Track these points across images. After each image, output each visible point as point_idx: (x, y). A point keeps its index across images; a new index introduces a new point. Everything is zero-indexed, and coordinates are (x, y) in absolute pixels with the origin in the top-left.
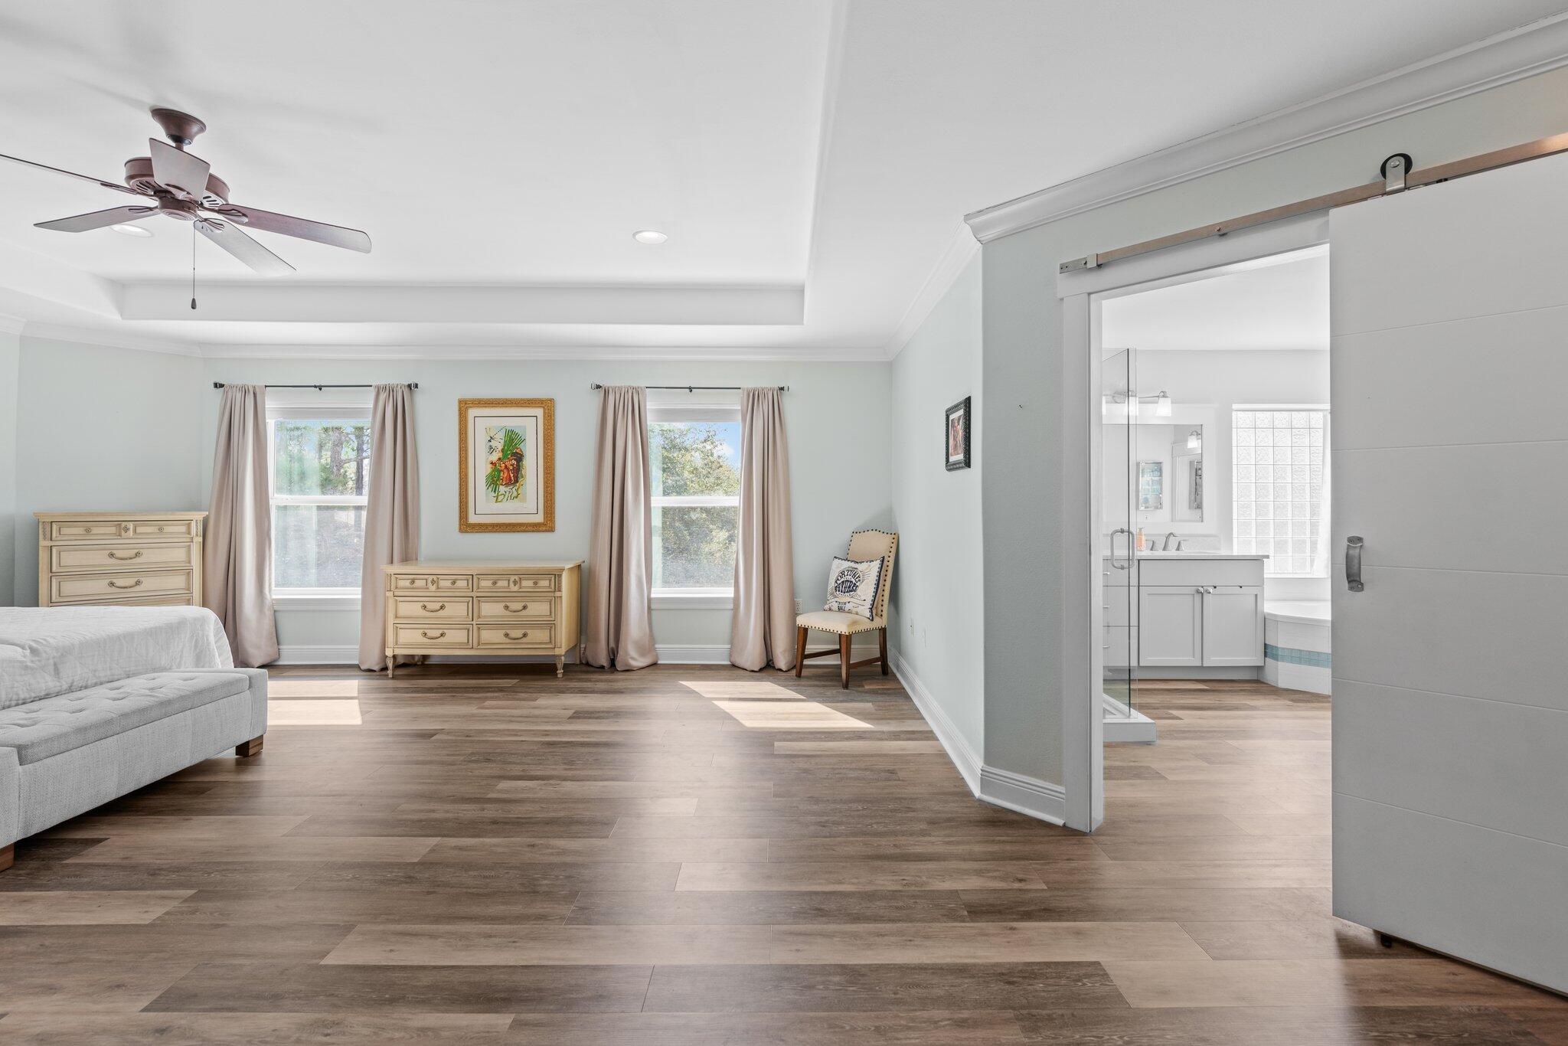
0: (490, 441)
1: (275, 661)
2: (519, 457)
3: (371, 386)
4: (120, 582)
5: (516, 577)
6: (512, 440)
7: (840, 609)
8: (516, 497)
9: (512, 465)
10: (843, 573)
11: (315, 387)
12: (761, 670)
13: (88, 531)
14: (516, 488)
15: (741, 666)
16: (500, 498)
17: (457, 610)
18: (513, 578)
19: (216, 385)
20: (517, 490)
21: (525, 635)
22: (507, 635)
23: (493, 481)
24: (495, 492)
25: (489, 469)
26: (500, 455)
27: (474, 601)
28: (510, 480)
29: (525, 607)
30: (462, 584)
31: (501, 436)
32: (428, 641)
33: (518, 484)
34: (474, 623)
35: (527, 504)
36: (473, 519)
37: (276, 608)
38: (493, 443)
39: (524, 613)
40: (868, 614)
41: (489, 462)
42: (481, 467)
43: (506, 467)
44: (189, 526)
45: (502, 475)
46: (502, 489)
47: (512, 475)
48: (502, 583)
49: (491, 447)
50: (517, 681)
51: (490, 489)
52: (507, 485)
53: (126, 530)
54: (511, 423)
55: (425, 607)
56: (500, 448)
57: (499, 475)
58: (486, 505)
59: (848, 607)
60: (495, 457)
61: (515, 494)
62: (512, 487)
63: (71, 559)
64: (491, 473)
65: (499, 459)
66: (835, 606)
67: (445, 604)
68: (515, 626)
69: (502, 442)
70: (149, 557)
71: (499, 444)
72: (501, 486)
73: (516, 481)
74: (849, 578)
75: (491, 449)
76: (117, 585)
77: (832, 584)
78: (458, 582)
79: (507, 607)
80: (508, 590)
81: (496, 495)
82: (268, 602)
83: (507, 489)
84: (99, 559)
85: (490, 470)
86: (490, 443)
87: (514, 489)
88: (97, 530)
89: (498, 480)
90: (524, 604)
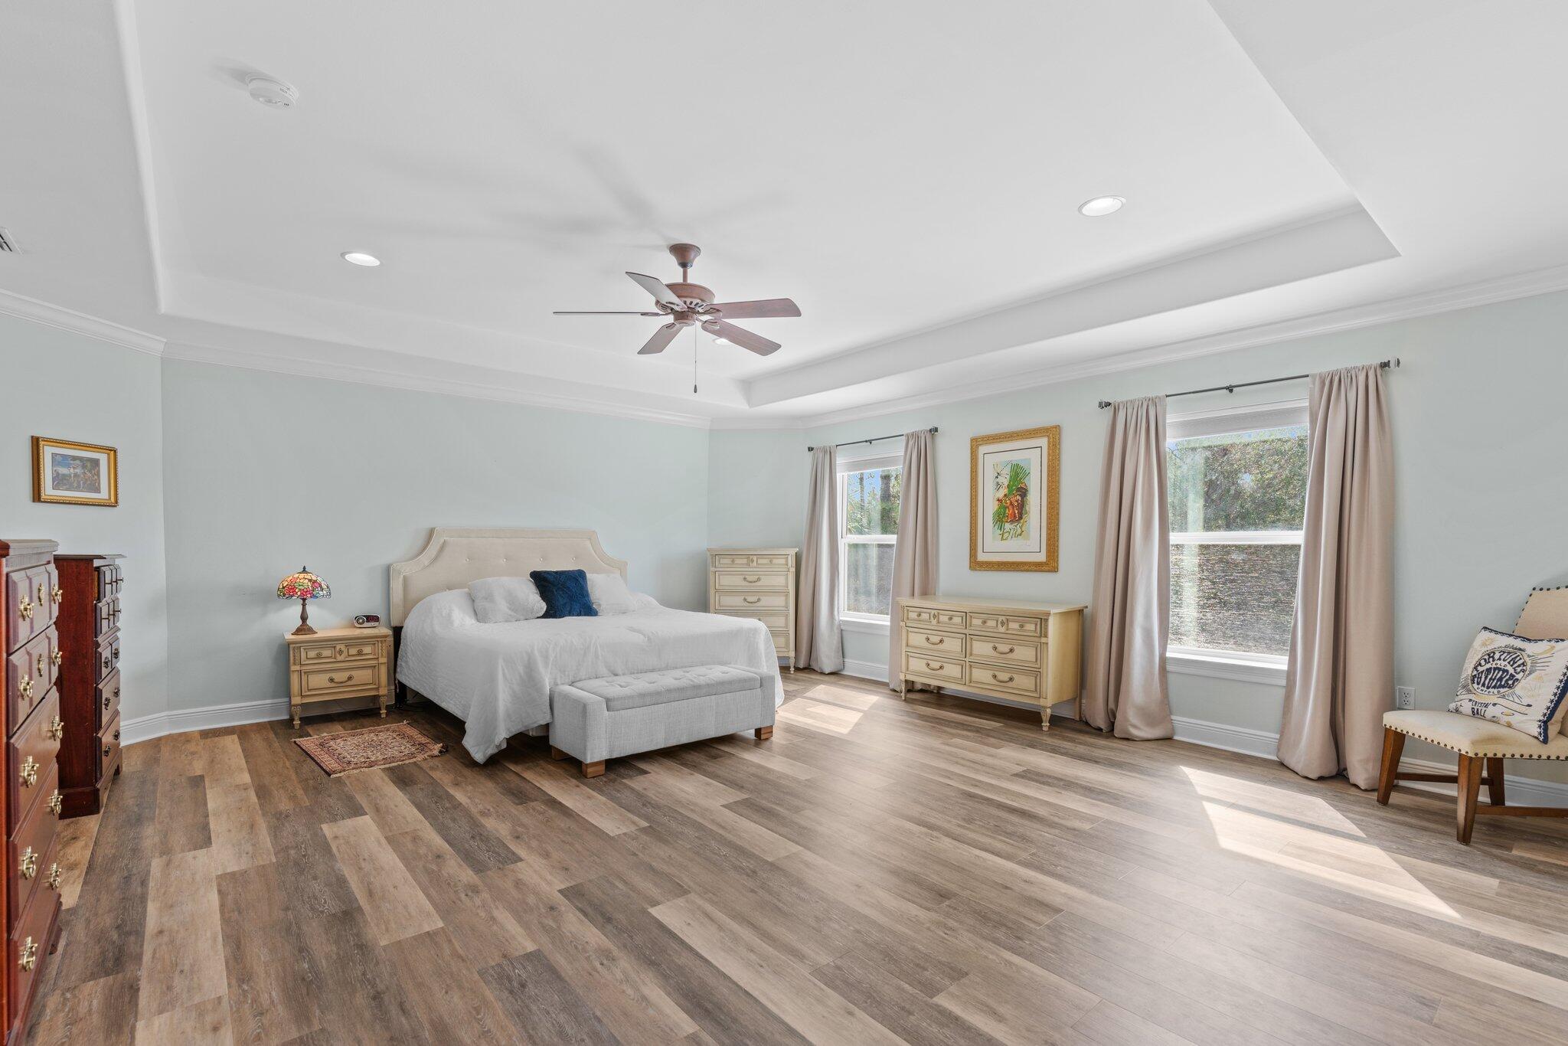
0: (997, 477)
1: (840, 671)
2: (1023, 492)
3: (904, 435)
4: (750, 599)
5: (1003, 618)
6: (1017, 474)
7: (1475, 713)
8: (1020, 535)
9: (1017, 501)
10: (1491, 655)
11: (866, 441)
12: (1321, 779)
13: (733, 561)
15: (1291, 767)
16: (1006, 535)
17: (953, 645)
18: (1001, 618)
19: (809, 448)
21: (1011, 679)
22: (995, 677)
23: (1000, 519)
24: (1001, 529)
26: (1006, 491)
27: (967, 639)
29: (1011, 650)
30: (957, 620)
31: (1006, 473)
32: (930, 671)
33: (1022, 521)
34: (967, 660)
35: (1029, 544)
36: (982, 557)
37: (843, 627)
38: (1001, 480)
39: (1010, 656)
40: (1535, 730)
41: (996, 499)
42: (989, 507)
43: (1011, 502)
44: (787, 558)
45: (1007, 511)
46: (1008, 526)
47: (1016, 512)
48: (991, 623)
49: (998, 484)
50: (998, 725)
51: (997, 527)
52: (1012, 522)
53: (752, 561)
54: (1016, 457)
55: (928, 639)
56: (1006, 484)
57: (1004, 513)
58: (995, 545)
59: (1490, 712)
60: (1001, 494)
61: (1019, 531)
63: (726, 581)
64: (997, 511)
65: (1005, 495)
66: (1467, 707)
67: (945, 639)
68: (1003, 669)
69: (1008, 477)
70: (766, 581)
71: (1004, 481)
72: (1007, 524)
74: (1502, 664)
75: (998, 486)
76: (748, 600)
77: (1468, 670)
78: (954, 618)
79: (995, 648)
80: (995, 630)
81: (1002, 532)
82: (836, 622)
83: (1012, 526)
84: (736, 581)
85: (996, 507)
86: (997, 480)
87: (1018, 526)
88: (738, 561)
89: (1004, 517)
90: (1010, 646)
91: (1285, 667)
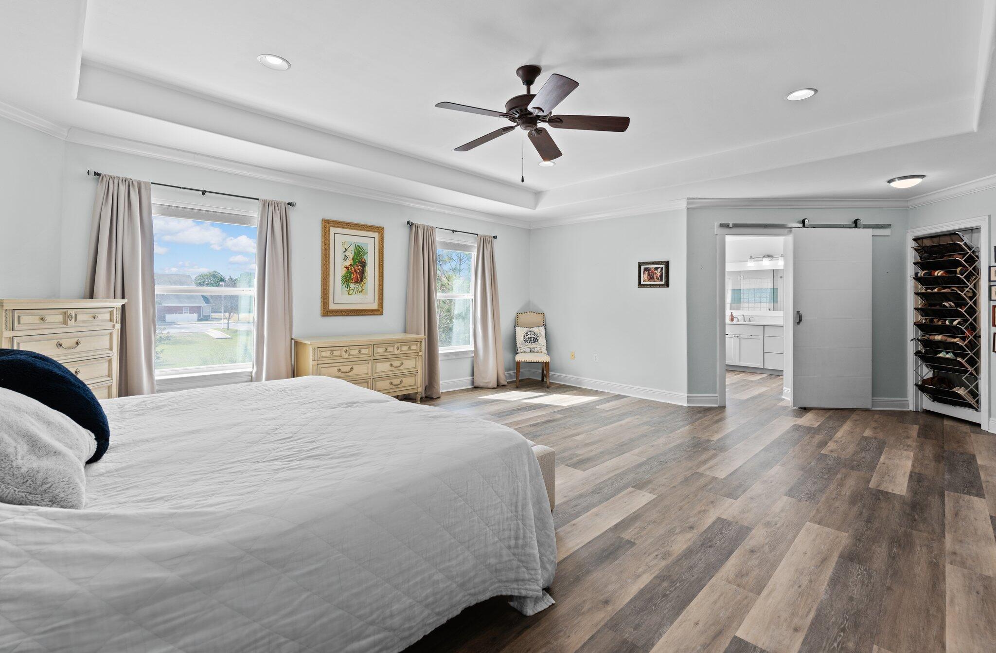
0: (345, 251)
2: (363, 264)
3: (258, 199)
5: (399, 345)
6: (359, 252)
8: (362, 291)
9: (359, 269)
10: (527, 334)
11: (200, 191)
14: (361, 285)
16: (351, 292)
17: (361, 370)
18: (396, 345)
20: (362, 287)
21: (402, 382)
22: (391, 383)
23: (347, 280)
24: (347, 287)
25: (344, 271)
26: (351, 262)
27: (372, 363)
28: (358, 279)
29: (402, 364)
30: (366, 351)
31: (352, 249)
33: (362, 283)
35: (366, 298)
36: (332, 307)
38: (347, 253)
39: (401, 367)
41: (344, 266)
42: (339, 270)
43: (355, 270)
44: (111, 313)
45: (352, 276)
46: (352, 286)
47: (359, 276)
48: (390, 349)
51: (344, 285)
52: (355, 283)
54: (358, 241)
55: (339, 370)
56: (351, 257)
57: (350, 276)
58: (342, 297)
59: (536, 350)
60: (348, 263)
61: (360, 289)
62: (358, 285)
64: (345, 274)
65: (351, 265)
67: (353, 366)
68: (395, 377)
69: (353, 252)
71: (350, 254)
72: (352, 284)
73: (361, 281)
74: (532, 336)
75: (346, 257)
78: (362, 350)
79: (391, 365)
80: (394, 353)
81: (348, 290)
83: (356, 286)
85: (344, 272)
86: (345, 253)
87: (360, 286)
88: (50, 319)
89: (350, 279)
91: (473, 349)
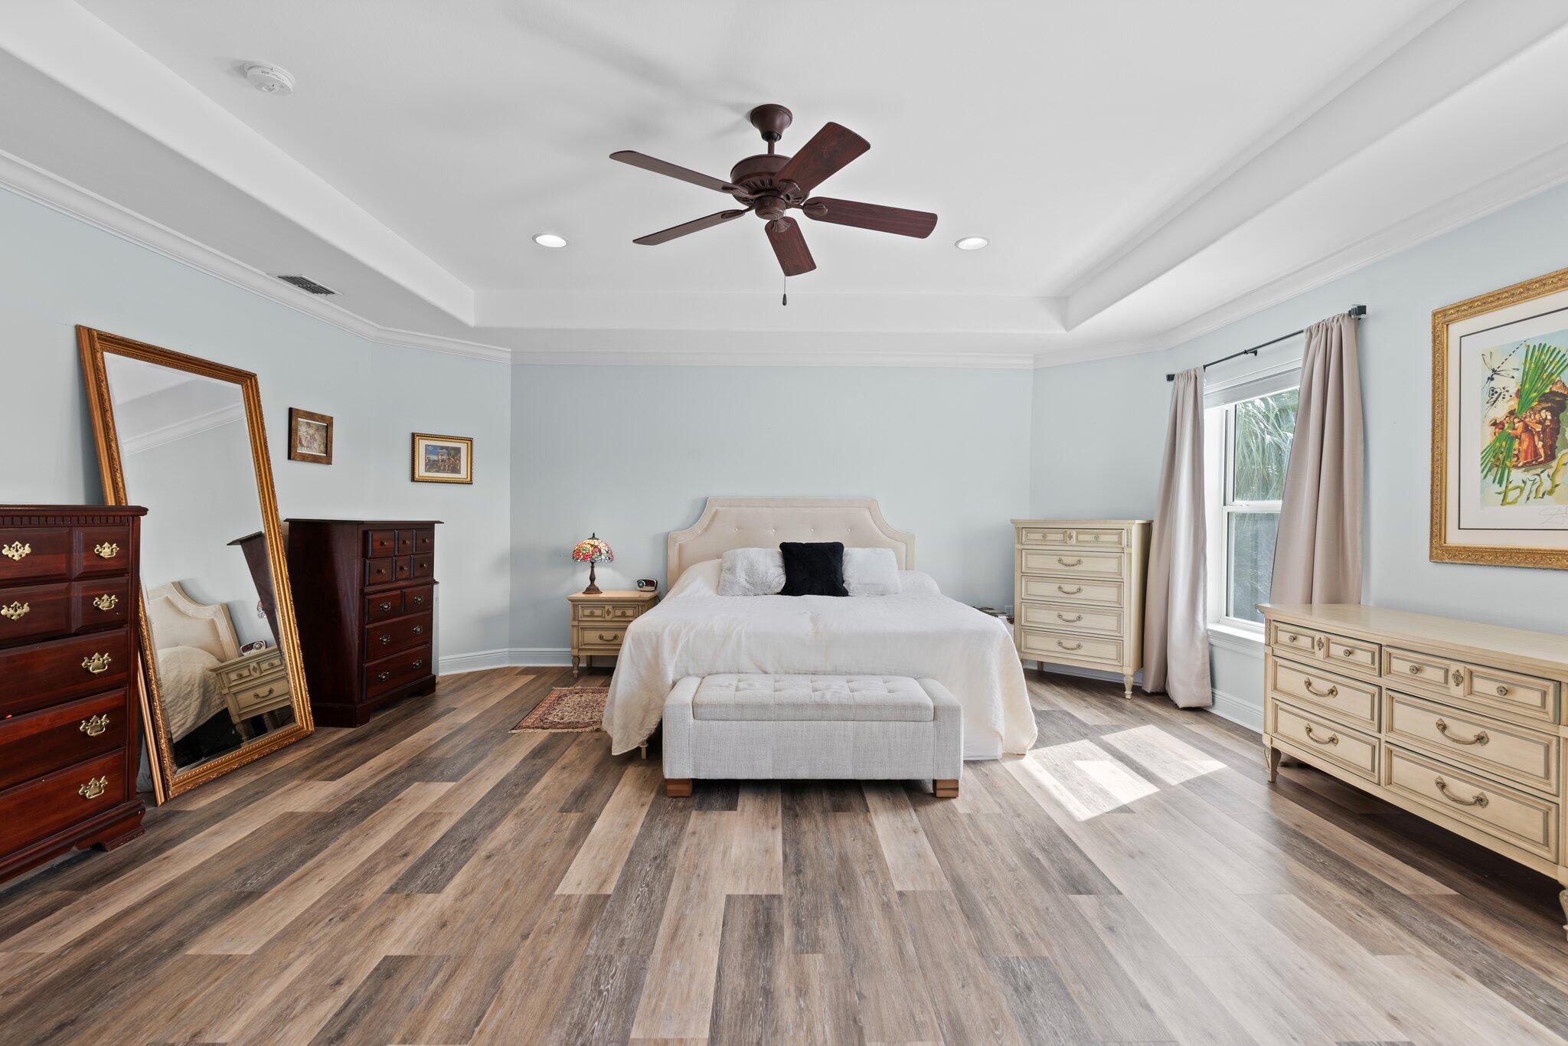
0: (1491, 379)
1: (1210, 707)
3: (1302, 332)
4: (1067, 588)
5: (1460, 667)
6: (1540, 366)
8: (1551, 492)
9: (1539, 422)
11: (1246, 352)
13: (1044, 537)
14: (1551, 471)
16: (1512, 495)
17: (1356, 704)
18: (1454, 667)
19: (1168, 376)
20: (1552, 477)
21: (1482, 801)
22: (1441, 786)
23: (1497, 462)
24: (1500, 483)
25: (1488, 435)
26: (1514, 404)
27: (1381, 700)
28: (1536, 454)
29: (1481, 740)
30: (1363, 657)
31: (1517, 361)
32: (1312, 742)
33: (1554, 464)
34: (1383, 736)
36: (1455, 538)
37: (1213, 641)
38: (1498, 383)
39: (1477, 750)
41: (1488, 422)
44: (1120, 535)
45: (1516, 445)
46: (1517, 476)
47: (1540, 444)
48: (1433, 674)
49: (1493, 391)
51: (1490, 477)
52: (1528, 466)
53: (1070, 537)
54: (1536, 332)
55: (1309, 684)
56: (1513, 390)
57: (1510, 449)
58: (1484, 512)
60: (1500, 411)
61: (1547, 485)
62: (1539, 471)
63: (1035, 562)
64: (1492, 445)
65: (1512, 413)
67: (1339, 687)
68: (1462, 775)
69: (1518, 375)
70: (1089, 566)
71: (1510, 383)
72: (1514, 472)
73: (1551, 457)
75: (1494, 395)
76: (1065, 590)
79: (1443, 727)
80: (1443, 691)
81: (1503, 488)
82: (1201, 632)
83: (1529, 476)
84: (1050, 563)
85: (1489, 439)
86: (1493, 384)
87: (1544, 476)
88: (1050, 537)
89: (1508, 457)
90: (1478, 731)
